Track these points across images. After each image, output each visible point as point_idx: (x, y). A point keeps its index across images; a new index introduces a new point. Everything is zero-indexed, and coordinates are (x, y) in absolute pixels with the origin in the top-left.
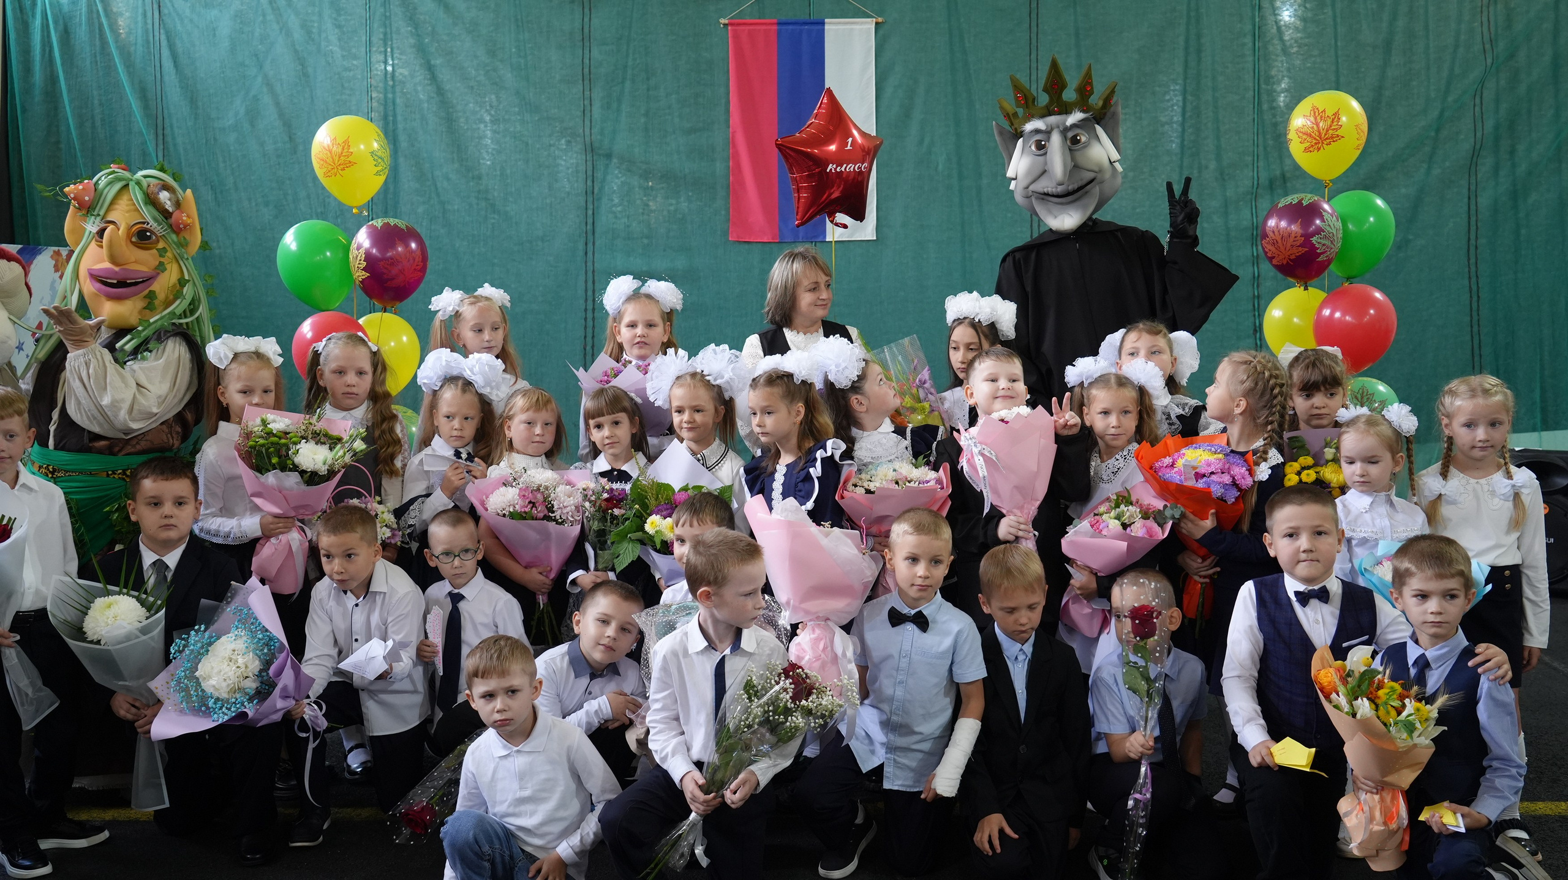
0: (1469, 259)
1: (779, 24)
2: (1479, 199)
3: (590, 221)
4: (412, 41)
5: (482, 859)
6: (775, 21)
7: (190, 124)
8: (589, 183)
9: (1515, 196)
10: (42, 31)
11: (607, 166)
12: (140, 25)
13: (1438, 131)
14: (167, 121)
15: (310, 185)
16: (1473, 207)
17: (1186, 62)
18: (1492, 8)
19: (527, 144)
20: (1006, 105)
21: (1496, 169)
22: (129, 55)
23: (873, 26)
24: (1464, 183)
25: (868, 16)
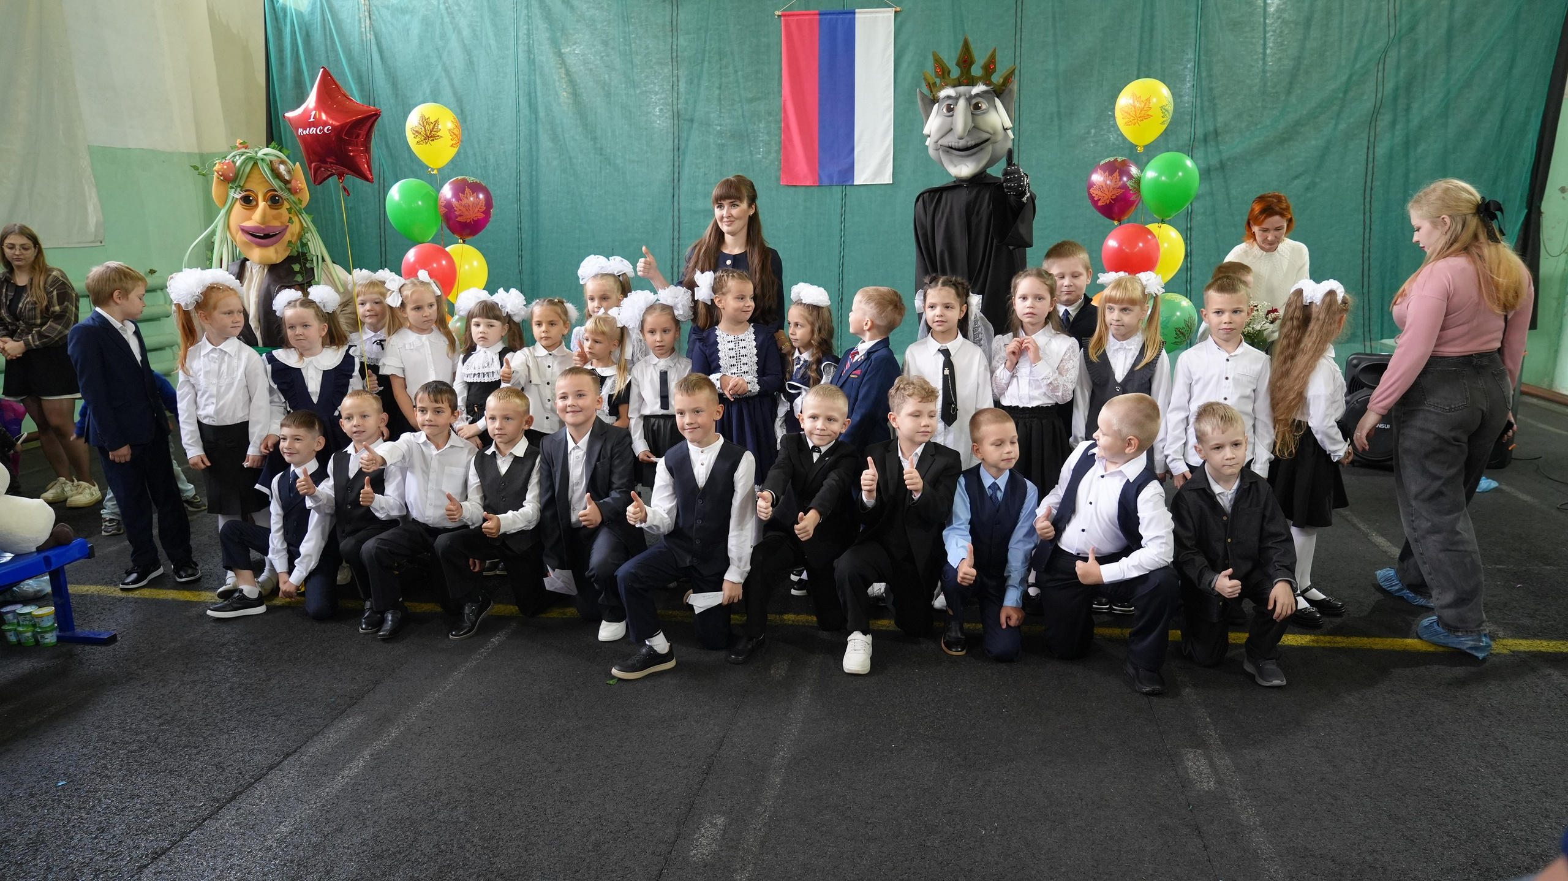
0: (1364, 199)
1: (820, 14)
2: (1377, 149)
3: (676, 170)
4: (547, 35)
6: (817, 12)
7: (392, 101)
8: (676, 141)
9: (1408, 145)
10: (291, 35)
11: (690, 129)
12: (357, 28)
13: (1346, 92)
14: (376, 100)
15: (476, 146)
16: (1371, 155)
17: (1142, 38)
19: (630, 112)
20: (929, 77)
21: (1393, 123)
22: (350, 51)
23: (893, 14)
24: (1365, 136)
25: (890, 6)
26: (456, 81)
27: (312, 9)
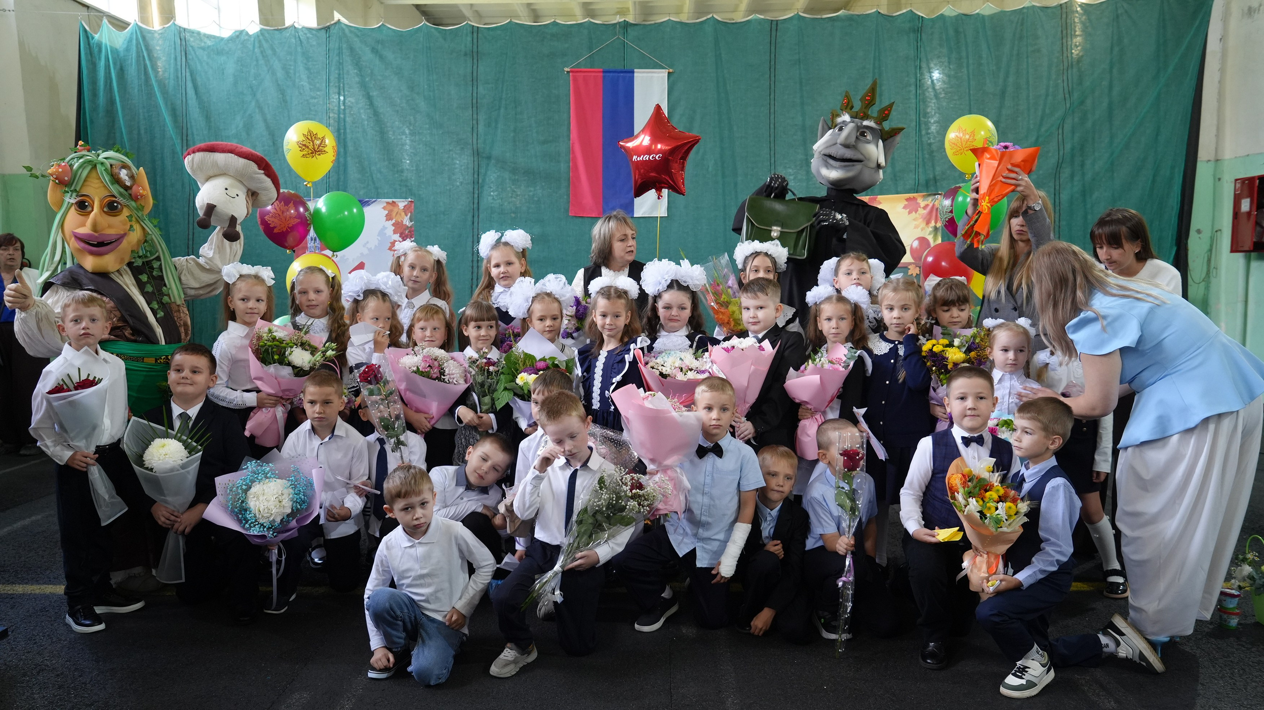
1: (604, 72)
2: (1061, 195)
3: (476, 201)
4: (357, 79)
5: (397, 620)
6: (601, 70)
7: (205, 132)
8: (476, 176)
9: (1085, 193)
10: (105, 69)
11: (488, 164)
12: (172, 66)
14: (189, 131)
15: (287, 175)
16: (1057, 201)
18: (1070, 72)
19: (434, 149)
21: (1072, 176)
22: (165, 86)
23: (666, 74)
24: (1052, 184)
25: (663, 68)
26: (269, 117)
27: (128, 46)
